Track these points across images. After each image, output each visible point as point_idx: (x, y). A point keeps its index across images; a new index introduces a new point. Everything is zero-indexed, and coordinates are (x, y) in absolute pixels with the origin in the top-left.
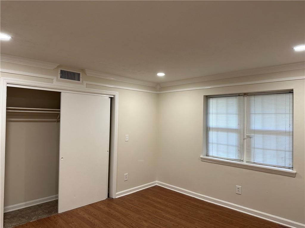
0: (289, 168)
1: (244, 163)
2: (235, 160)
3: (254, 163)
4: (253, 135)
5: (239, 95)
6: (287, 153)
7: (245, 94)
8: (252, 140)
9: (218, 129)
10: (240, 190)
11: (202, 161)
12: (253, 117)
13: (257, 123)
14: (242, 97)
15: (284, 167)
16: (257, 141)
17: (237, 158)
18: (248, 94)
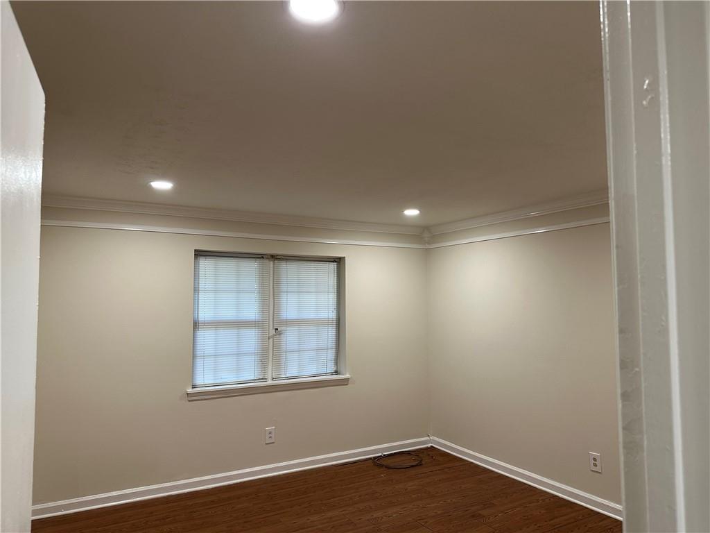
0: (332, 374)
1: (270, 382)
2: (254, 381)
3: (287, 378)
4: (284, 328)
5: (261, 257)
6: (329, 351)
7: (273, 257)
8: (283, 337)
9: (217, 325)
10: (273, 435)
11: (189, 401)
12: (284, 297)
13: (291, 308)
14: (266, 261)
15: (326, 374)
16: (291, 338)
17: (257, 377)
18: (278, 257)
